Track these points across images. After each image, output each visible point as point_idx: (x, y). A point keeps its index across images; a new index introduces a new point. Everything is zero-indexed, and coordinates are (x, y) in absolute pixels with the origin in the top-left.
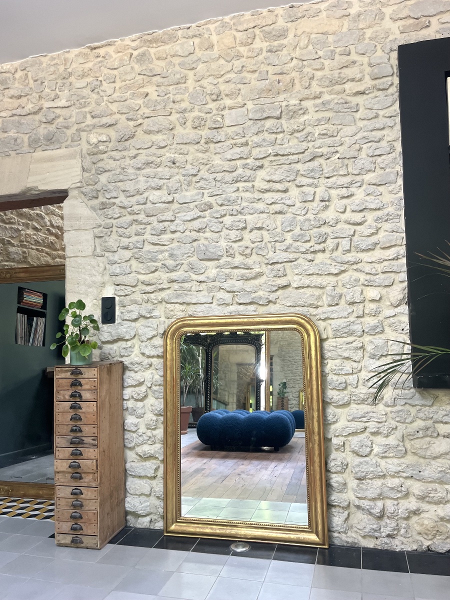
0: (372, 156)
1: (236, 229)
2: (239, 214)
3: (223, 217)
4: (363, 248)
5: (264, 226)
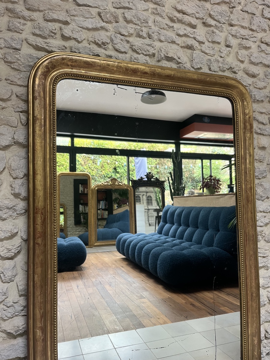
0: (266, 18)
1: (145, 53)
2: (148, 39)
3: (130, 36)
4: (257, 98)
5: (175, 57)
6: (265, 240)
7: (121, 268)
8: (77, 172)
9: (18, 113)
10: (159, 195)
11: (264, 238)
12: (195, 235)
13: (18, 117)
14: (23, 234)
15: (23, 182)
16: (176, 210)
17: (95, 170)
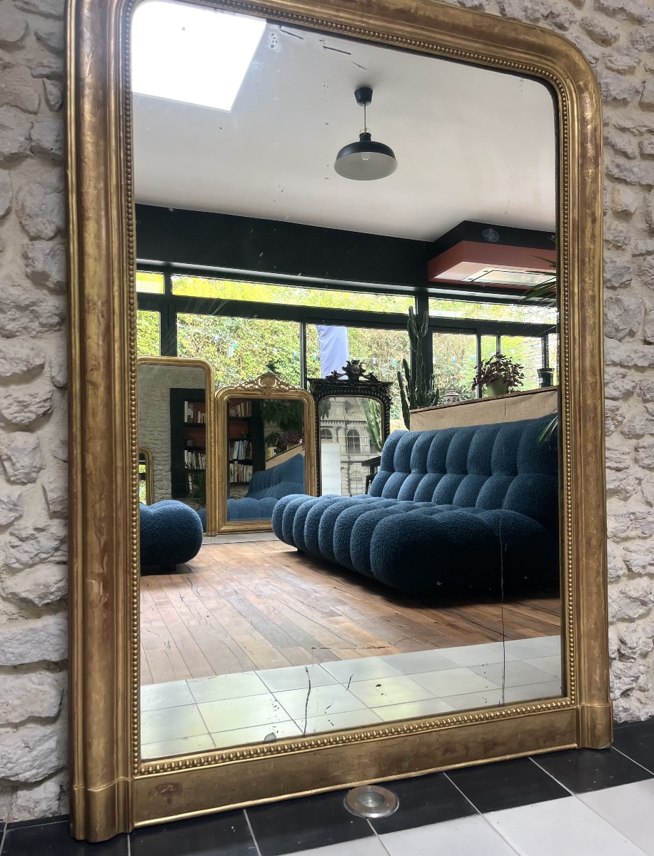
6: (622, 433)
7: (284, 567)
8: (178, 358)
9: (41, 80)
10: (376, 418)
11: (619, 429)
12: (459, 488)
13: (41, 91)
14: (55, 371)
15: (53, 248)
16: (415, 439)
17: (223, 368)
